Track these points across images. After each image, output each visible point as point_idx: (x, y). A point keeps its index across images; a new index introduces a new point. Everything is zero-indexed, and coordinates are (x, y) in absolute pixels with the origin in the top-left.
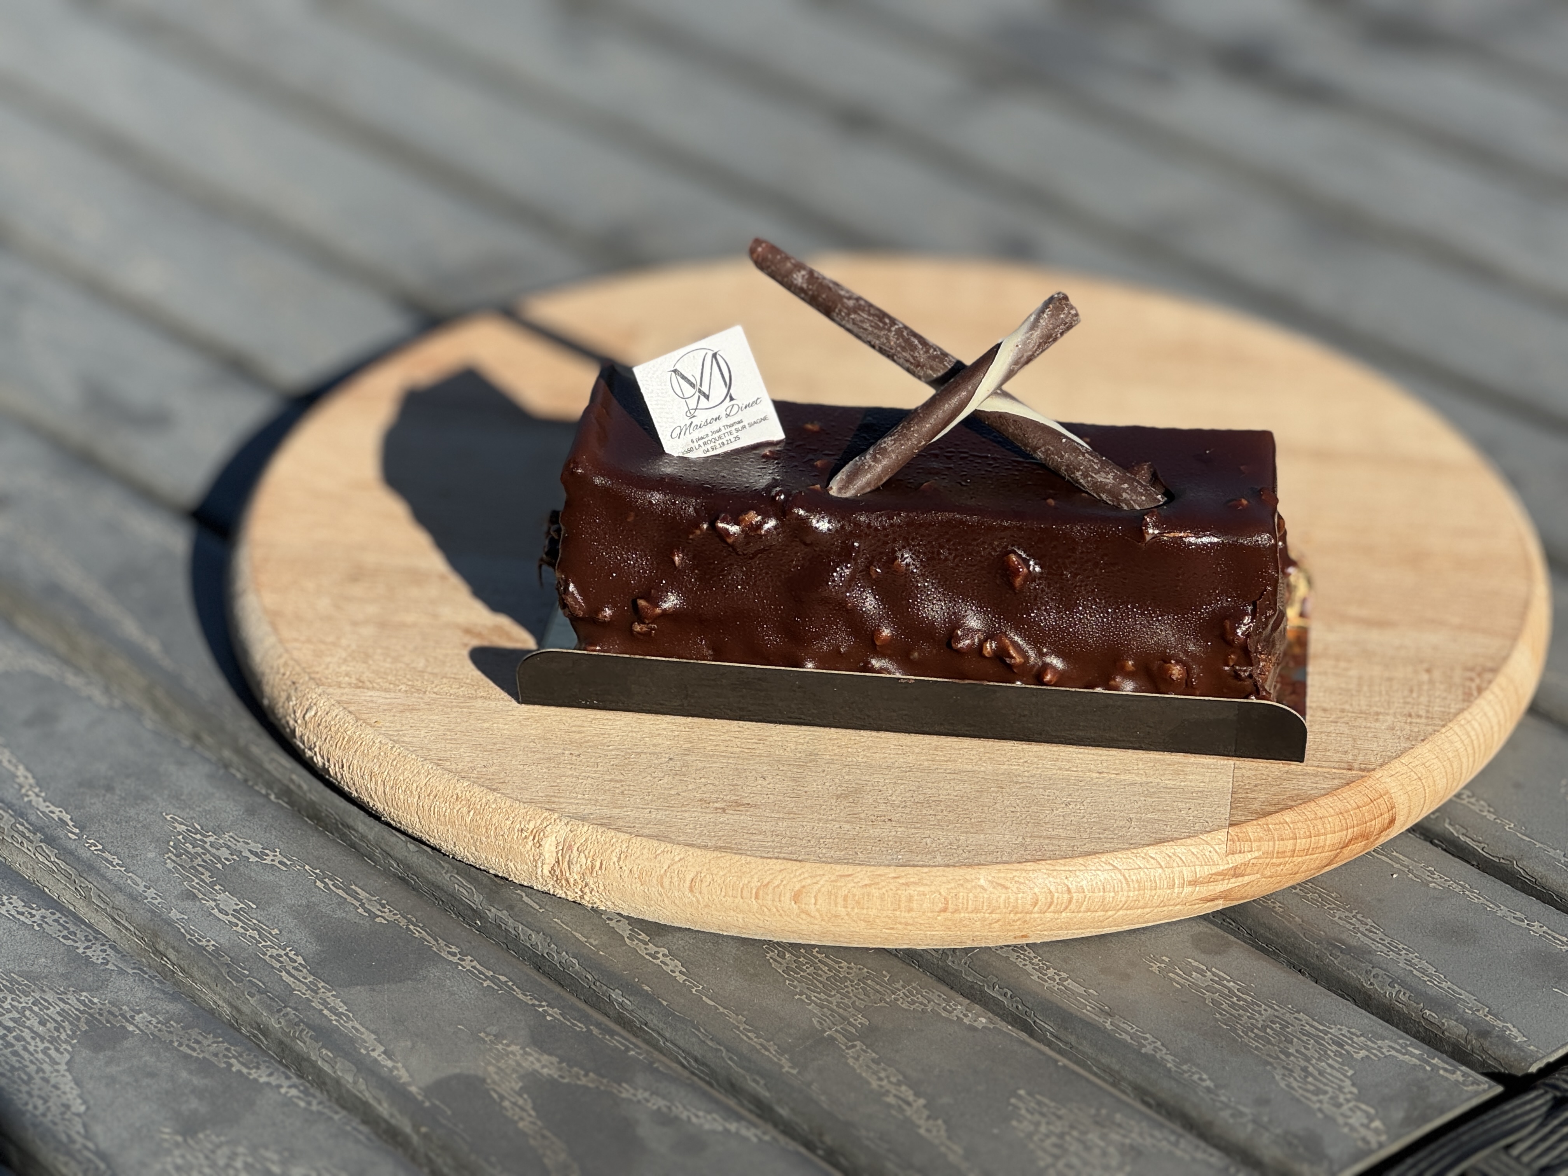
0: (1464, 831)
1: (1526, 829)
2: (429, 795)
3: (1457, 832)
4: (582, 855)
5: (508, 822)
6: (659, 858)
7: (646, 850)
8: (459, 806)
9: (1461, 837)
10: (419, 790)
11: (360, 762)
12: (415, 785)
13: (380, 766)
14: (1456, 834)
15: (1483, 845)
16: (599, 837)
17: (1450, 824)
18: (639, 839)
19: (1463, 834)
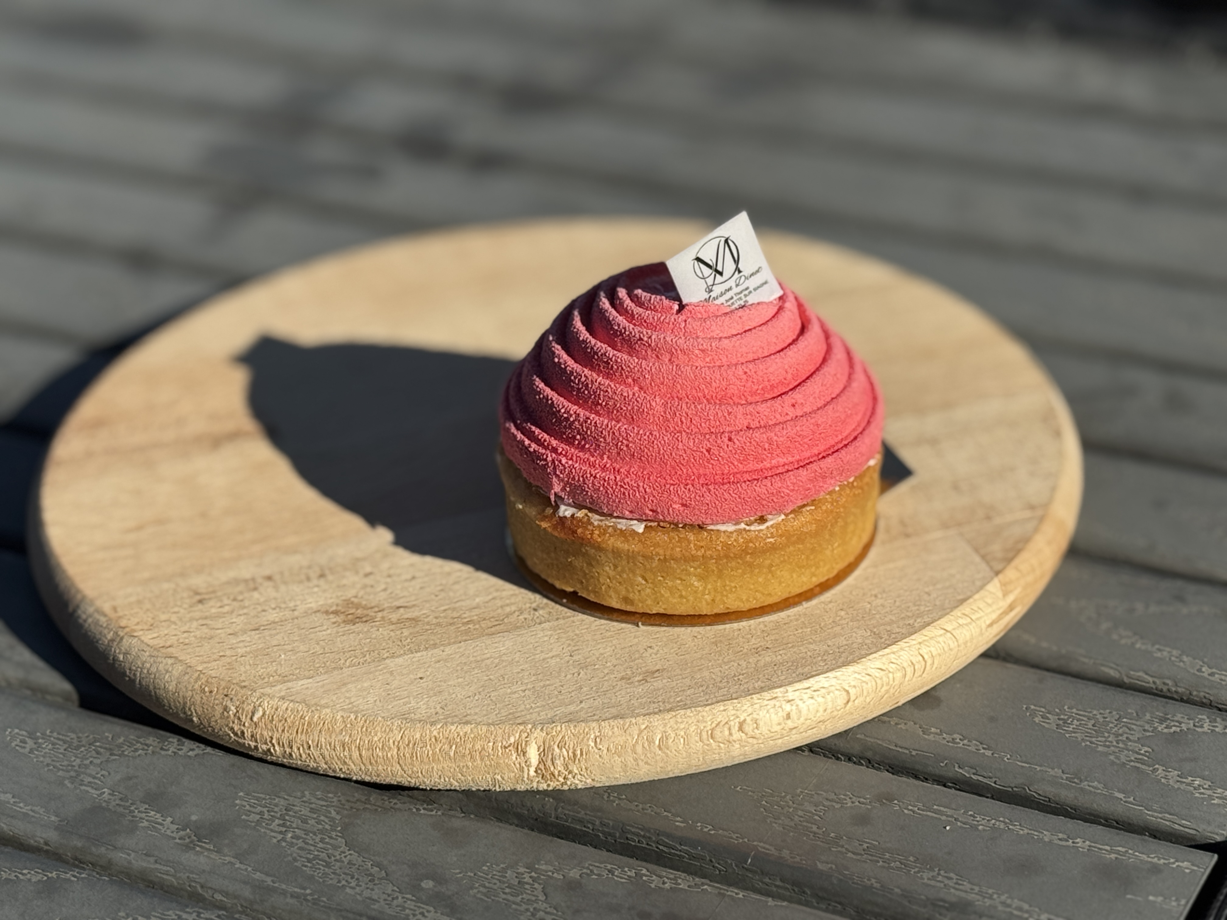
0: (974, 771)
1: (1021, 757)
2: (408, 745)
3: (969, 773)
4: (564, 750)
5: (491, 744)
6: (628, 732)
7: (616, 729)
8: (440, 745)
9: (973, 776)
10: (396, 743)
11: (328, 738)
12: (391, 741)
13: (350, 736)
14: (967, 775)
15: (994, 780)
16: (573, 731)
17: (959, 767)
18: (606, 722)
19: (974, 774)
